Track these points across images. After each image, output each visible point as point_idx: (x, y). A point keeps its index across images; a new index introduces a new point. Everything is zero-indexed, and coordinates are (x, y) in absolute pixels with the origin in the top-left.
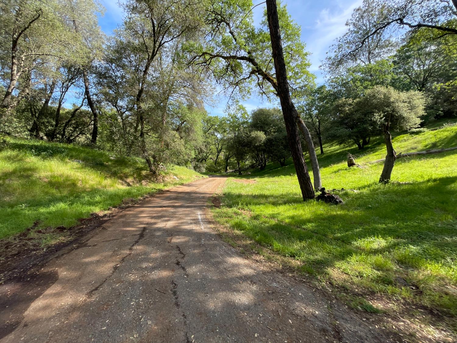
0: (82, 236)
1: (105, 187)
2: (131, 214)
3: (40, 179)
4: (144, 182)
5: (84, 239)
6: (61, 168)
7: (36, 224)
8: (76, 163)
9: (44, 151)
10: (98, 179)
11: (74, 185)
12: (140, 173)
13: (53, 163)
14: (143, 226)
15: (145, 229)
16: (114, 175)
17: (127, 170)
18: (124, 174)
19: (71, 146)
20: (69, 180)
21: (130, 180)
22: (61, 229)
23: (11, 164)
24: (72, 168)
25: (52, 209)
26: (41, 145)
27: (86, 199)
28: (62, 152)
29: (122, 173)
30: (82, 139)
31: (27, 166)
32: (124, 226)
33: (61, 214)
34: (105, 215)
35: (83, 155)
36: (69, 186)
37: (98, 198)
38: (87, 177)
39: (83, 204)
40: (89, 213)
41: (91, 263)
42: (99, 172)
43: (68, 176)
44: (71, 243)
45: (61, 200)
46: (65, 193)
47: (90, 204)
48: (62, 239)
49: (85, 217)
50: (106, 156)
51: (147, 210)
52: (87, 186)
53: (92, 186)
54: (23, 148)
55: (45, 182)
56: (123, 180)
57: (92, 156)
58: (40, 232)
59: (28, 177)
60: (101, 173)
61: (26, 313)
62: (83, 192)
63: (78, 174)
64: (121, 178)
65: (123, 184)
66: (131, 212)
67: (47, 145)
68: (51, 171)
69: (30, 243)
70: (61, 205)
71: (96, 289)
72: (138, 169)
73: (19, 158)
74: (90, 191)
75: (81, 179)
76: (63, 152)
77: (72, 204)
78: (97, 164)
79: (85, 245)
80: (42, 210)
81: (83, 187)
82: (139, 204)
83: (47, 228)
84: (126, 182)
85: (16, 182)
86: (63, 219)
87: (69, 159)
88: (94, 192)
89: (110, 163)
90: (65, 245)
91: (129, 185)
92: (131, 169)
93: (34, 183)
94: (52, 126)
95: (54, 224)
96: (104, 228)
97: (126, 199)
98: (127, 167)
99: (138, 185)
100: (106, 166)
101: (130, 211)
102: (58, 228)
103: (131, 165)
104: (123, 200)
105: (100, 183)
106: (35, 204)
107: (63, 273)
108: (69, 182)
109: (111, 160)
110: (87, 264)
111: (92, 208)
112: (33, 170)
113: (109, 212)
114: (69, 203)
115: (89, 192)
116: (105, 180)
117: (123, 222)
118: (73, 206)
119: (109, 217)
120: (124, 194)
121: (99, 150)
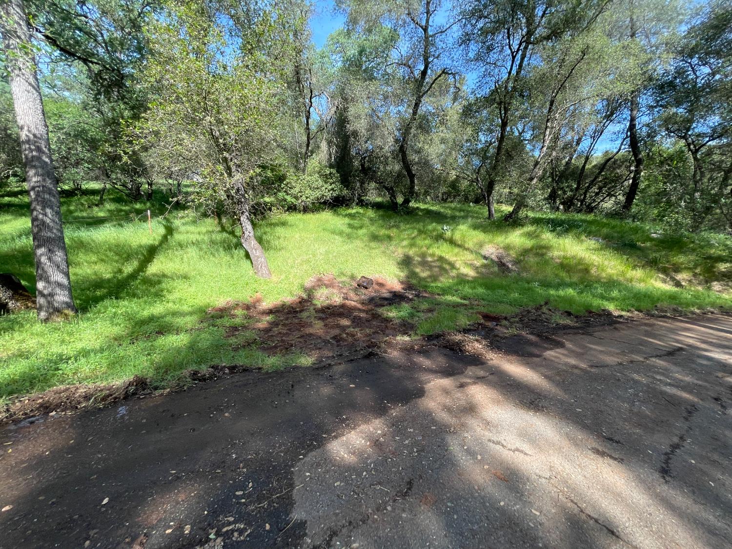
0: (589, 326)
1: (631, 280)
2: (665, 326)
3: (553, 259)
4: (716, 286)
5: (590, 330)
6: (575, 248)
7: (546, 303)
8: (593, 242)
9: (559, 226)
10: (621, 268)
11: (587, 271)
12: (713, 267)
13: (567, 241)
14: (680, 345)
15: (680, 349)
16: (652, 264)
17: (681, 259)
18: (674, 265)
19: (590, 217)
20: (582, 264)
21: (682, 276)
22: (569, 314)
23: (530, 241)
24: (587, 249)
25: (561, 293)
26: (557, 218)
27: (599, 291)
28: (578, 227)
29: (668, 262)
30: (608, 204)
31: (543, 243)
32: (646, 336)
33: (569, 300)
34: (621, 316)
35: (605, 230)
36: (581, 271)
37: (615, 293)
38: (606, 263)
39: (594, 296)
40: (600, 307)
41: (595, 350)
42: (625, 257)
43: (581, 259)
44: (577, 328)
45: (570, 285)
46: (575, 279)
47: (603, 297)
48: (568, 321)
49: (594, 310)
50: (644, 232)
51: (700, 331)
52: (604, 275)
53: (610, 276)
54: (541, 222)
55: (557, 263)
56: (667, 275)
57: (619, 232)
58: (550, 310)
59: (543, 255)
60: (627, 259)
61: (544, 354)
62: (596, 282)
63: (594, 257)
64: (665, 271)
65: (664, 281)
66: (665, 324)
67: (563, 217)
68: (564, 250)
69: (543, 316)
70: (570, 291)
71: (597, 367)
72: (710, 257)
73: (536, 234)
74: (607, 283)
75: (596, 264)
76: (580, 226)
77: (582, 292)
78: (625, 245)
79: (591, 335)
80: (552, 292)
81: (598, 275)
82: (688, 318)
83: (556, 309)
84: (673, 279)
85: (532, 260)
86: (571, 305)
87: (586, 237)
88: (611, 284)
89: (648, 244)
90: (570, 327)
91: (678, 284)
92: (692, 257)
93: (547, 262)
94: (571, 190)
95: (563, 307)
96: (615, 328)
97: (665, 304)
98: (684, 253)
99: (700, 288)
100: (640, 249)
101: (665, 322)
102: (566, 312)
103: (694, 250)
104: (659, 305)
105: (623, 274)
106: (546, 285)
107: (569, 345)
108: (580, 267)
109: (652, 240)
110: (591, 349)
111: (605, 303)
112: (548, 248)
113: (628, 314)
114: (578, 291)
115: (604, 283)
116: (632, 270)
117: (646, 331)
118: (582, 295)
119: (627, 319)
120: (663, 297)
121: (633, 221)
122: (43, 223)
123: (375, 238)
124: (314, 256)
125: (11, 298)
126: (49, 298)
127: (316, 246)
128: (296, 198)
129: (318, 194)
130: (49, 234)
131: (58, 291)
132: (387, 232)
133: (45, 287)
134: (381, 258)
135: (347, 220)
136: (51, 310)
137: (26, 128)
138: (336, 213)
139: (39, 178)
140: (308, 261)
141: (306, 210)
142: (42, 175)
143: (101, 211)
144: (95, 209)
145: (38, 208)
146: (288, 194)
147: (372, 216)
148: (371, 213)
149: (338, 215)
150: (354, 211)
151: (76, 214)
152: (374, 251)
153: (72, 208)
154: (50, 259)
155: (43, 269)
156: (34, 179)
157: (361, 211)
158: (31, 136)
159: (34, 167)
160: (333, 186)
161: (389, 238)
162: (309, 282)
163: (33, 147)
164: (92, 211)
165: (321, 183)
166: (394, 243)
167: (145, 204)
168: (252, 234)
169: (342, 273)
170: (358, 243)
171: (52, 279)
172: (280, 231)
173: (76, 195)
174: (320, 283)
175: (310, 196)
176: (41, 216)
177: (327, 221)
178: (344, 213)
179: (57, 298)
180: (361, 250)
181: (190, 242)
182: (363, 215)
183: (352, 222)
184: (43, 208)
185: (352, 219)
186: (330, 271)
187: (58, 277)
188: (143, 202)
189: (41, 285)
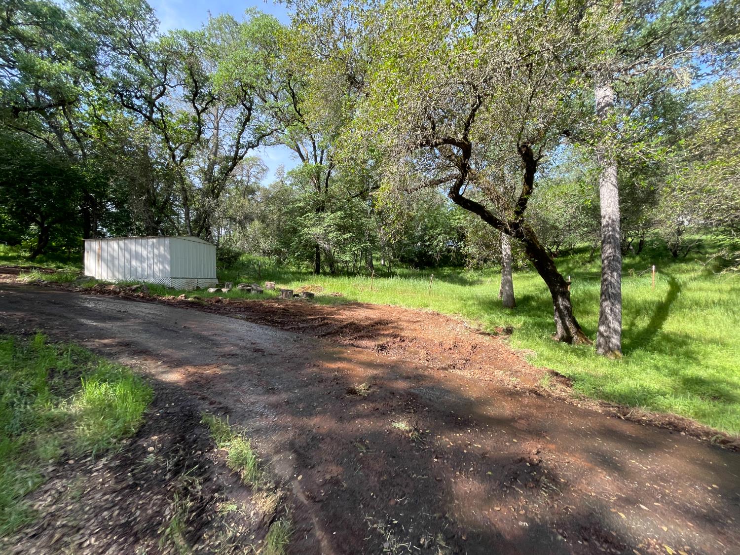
122: (611, 283)
125: (576, 334)
126: (607, 339)
130: (614, 291)
131: (614, 335)
133: (605, 330)
136: (607, 349)
137: (607, 216)
139: (612, 250)
142: (614, 248)
143: (594, 267)
144: (589, 265)
145: (609, 272)
151: (576, 271)
153: (570, 265)
154: (612, 310)
155: (606, 317)
156: (609, 251)
158: (610, 221)
159: (610, 243)
163: (610, 229)
164: (586, 267)
167: (634, 258)
171: (611, 325)
173: (570, 254)
176: (610, 278)
179: (612, 340)
181: (710, 301)
184: (612, 273)
187: (615, 324)
188: (631, 256)
189: (602, 328)
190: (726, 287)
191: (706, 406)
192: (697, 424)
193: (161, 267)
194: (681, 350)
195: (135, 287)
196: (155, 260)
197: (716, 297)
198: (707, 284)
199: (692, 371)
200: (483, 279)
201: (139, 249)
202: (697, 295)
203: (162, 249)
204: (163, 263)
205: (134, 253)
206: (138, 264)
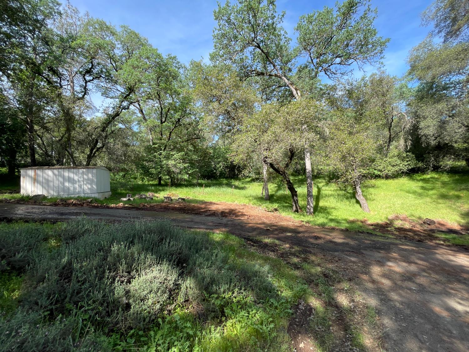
122: (310, 191)
123: (444, 197)
124: (394, 205)
125: (300, 209)
127: (395, 199)
128: (381, 171)
129: (397, 168)
130: (311, 194)
131: (311, 208)
132: (456, 193)
134: (446, 210)
135: (421, 184)
136: (310, 213)
138: (412, 178)
140: (390, 207)
141: (387, 177)
145: (310, 188)
146: (375, 170)
147: (446, 180)
148: (445, 178)
149: (413, 180)
150: (429, 176)
152: (440, 205)
157: (436, 176)
158: (309, 171)
160: (409, 162)
161: (458, 197)
162: (390, 217)
165: (399, 162)
166: (462, 201)
168: (361, 194)
169: (413, 216)
170: (428, 199)
172: (371, 190)
174: (397, 218)
175: (391, 170)
177: (404, 184)
178: (419, 178)
180: (429, 204)
182: (437, 179)
183: (425, 185)
185: (425, 183)
186: (404, 213)
187: (312, 205)
188: (302, 175)
189: (308, 206)
190: (333, 189)
191: (336, 224)
192: (337, 228)
193: (89, 186)
194: (326, 212)
195: (89, 200)
196: (85, 182)
197: (330, 193)
198: (327, 188)
199: (330, 217)
200: (246, 186)
201: (72, 175)
202: (327, 192)
203: (90, 175)
204: (91, 184)
205: (67, 178)
206: (70, 185)
